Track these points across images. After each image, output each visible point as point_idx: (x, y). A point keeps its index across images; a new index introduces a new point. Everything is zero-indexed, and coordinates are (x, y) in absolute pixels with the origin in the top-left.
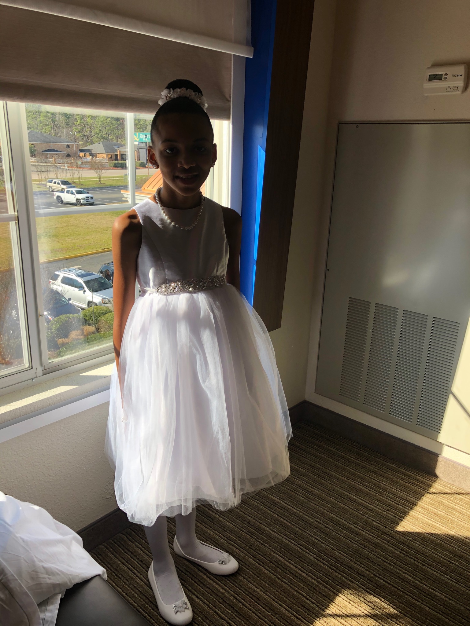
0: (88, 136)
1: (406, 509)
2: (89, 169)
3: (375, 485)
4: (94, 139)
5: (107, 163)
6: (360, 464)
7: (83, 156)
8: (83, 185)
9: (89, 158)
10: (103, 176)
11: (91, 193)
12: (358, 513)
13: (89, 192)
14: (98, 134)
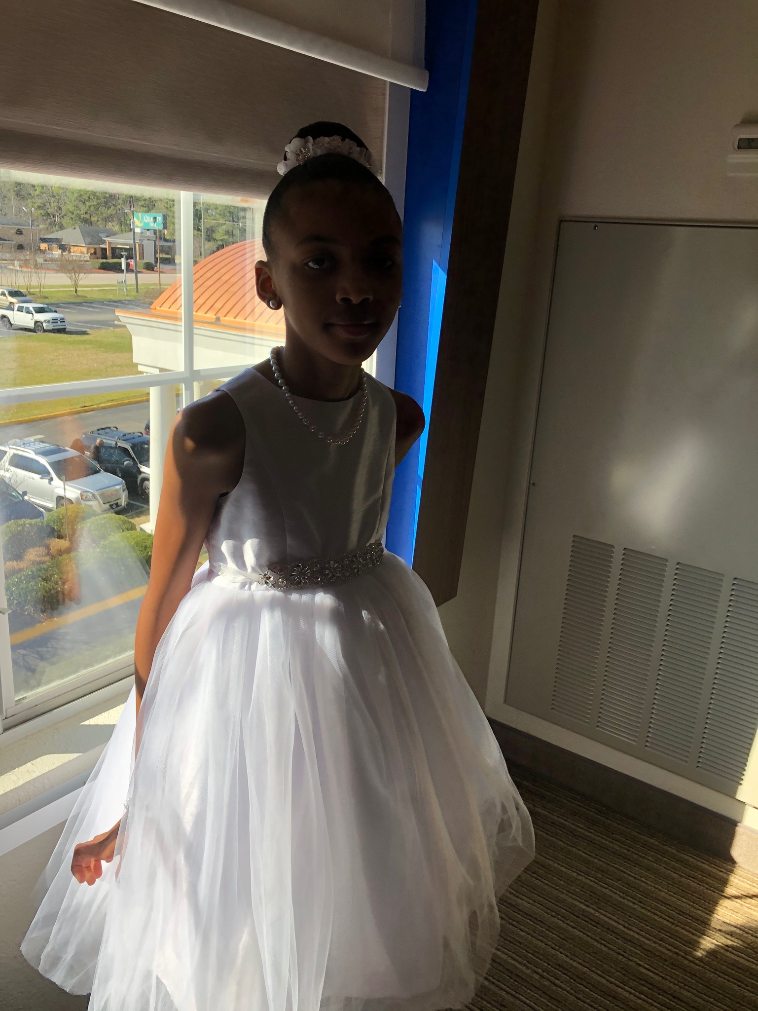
0: (54, 216)
1: (693, 934)
2: (57, 271)
3: (628, 885)
4: (65, 221)
5: (88, 261)
6: (595, 839)
7: (47, 248)
8: (47, 298)
9: (57, 253)
10: (80, 283)
11: (61, 312)
12: (610, 948)
13: (57, 309)
14: (73, 213)
